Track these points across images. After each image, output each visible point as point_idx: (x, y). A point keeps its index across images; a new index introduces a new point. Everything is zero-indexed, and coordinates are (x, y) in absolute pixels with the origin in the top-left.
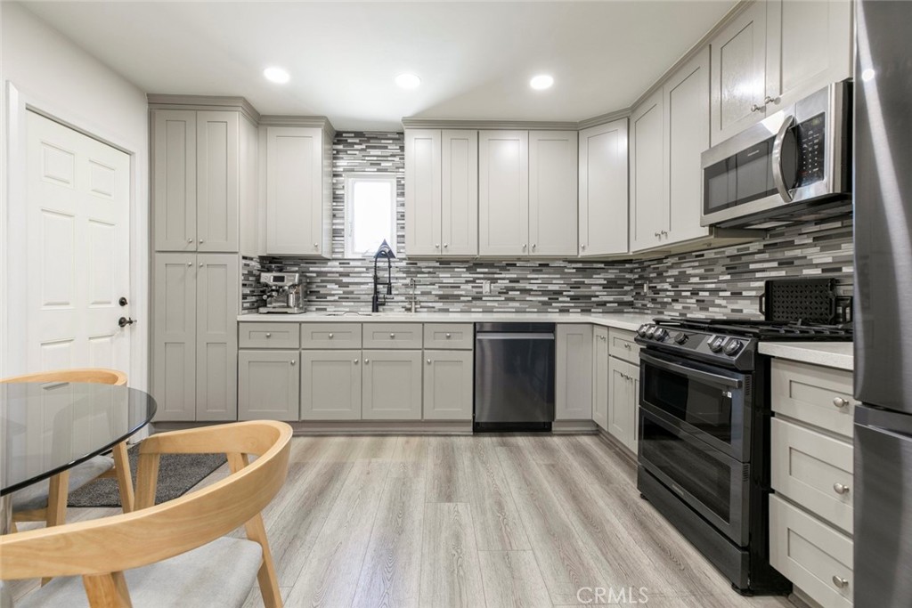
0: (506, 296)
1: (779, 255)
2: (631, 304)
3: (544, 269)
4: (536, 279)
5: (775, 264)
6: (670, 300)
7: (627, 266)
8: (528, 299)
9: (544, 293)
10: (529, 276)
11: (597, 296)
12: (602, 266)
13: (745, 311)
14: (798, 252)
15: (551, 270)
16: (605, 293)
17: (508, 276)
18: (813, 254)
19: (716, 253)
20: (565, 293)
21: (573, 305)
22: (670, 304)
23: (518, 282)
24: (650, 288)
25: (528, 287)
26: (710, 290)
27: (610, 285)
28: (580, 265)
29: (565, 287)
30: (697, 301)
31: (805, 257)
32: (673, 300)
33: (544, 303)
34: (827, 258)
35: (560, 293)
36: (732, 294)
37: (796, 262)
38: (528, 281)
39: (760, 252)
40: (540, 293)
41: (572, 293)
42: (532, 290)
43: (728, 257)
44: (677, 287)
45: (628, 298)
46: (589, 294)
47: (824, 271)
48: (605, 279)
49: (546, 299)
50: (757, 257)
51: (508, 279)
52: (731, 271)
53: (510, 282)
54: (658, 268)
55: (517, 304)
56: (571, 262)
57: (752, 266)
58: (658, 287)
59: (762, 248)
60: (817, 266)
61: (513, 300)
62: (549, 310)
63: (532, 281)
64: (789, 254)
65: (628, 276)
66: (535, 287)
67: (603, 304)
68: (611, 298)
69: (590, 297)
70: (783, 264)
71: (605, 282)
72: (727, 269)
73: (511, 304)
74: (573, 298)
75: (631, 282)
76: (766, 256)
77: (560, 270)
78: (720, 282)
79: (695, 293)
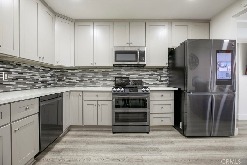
0: (17, 82)
1: (117, 72)
2: (56, 84)
3: (33, 69)
4: (30, 73)
5: (116, 74)
6: (78, 82)
7: (55, 70)
8: (26, 83)
9: (33, 80)
10: (27, 71)
11: (49, 81)
12: (49, 69)
13: (108, 84)
14: (121, 72)
15: (35, 70)
16: (50, 80)
17: (17, 71)
18: (124, 73)
19: (98, 70)
20: (40, 80)
21: (42, 85)
22: (79, 83)
23: (22, 74)
24: (67, 78)
25: (26, 77)
26: (96, 79)
27: (52, 77)
28: (44, 68)
29: (40, 77)
30: (91, 82)
31: (123, 73)
32: (79, 82)
33: (33, 85)
34: (127, 74)
35: (38, 80)
36: (104, 80)
37: (121, 74)
38: (26, 74)
39: (112, 71)
40: (31, 80)
41: (42, 80)
42: (28, 78)
43: (102, 71)
44: (82, 78)
45: (55, 82)
46: (46, 80)
47: (127, 76)
48: (51, 75)
49: (33, 83)
50: (111, 72)
51: (17, 72)
52: (103, 75)
53: (19, 74)
54: (72, 72)
55: (22, 86)
56: (41, 67)
57: (110, 74)
58: (72, 78)
59: (113, 70)
60: (125, 75)
61: (19, 83)
62: (35, 88)
63: (28, 74)
64: (119, 72)
65: (56, 74)
66: (29, 77)
67: (50, 84)
68: (52, 82)
69: (47, 81)
70: (118, 74)
71: (51, 76)
72: (102, 74)
73: (19, 86)
74: (43, 82)
75: (57, 76)
76: (114, 72)
77: (38, 69)
78: (99, 77)
79: (89, 80)
